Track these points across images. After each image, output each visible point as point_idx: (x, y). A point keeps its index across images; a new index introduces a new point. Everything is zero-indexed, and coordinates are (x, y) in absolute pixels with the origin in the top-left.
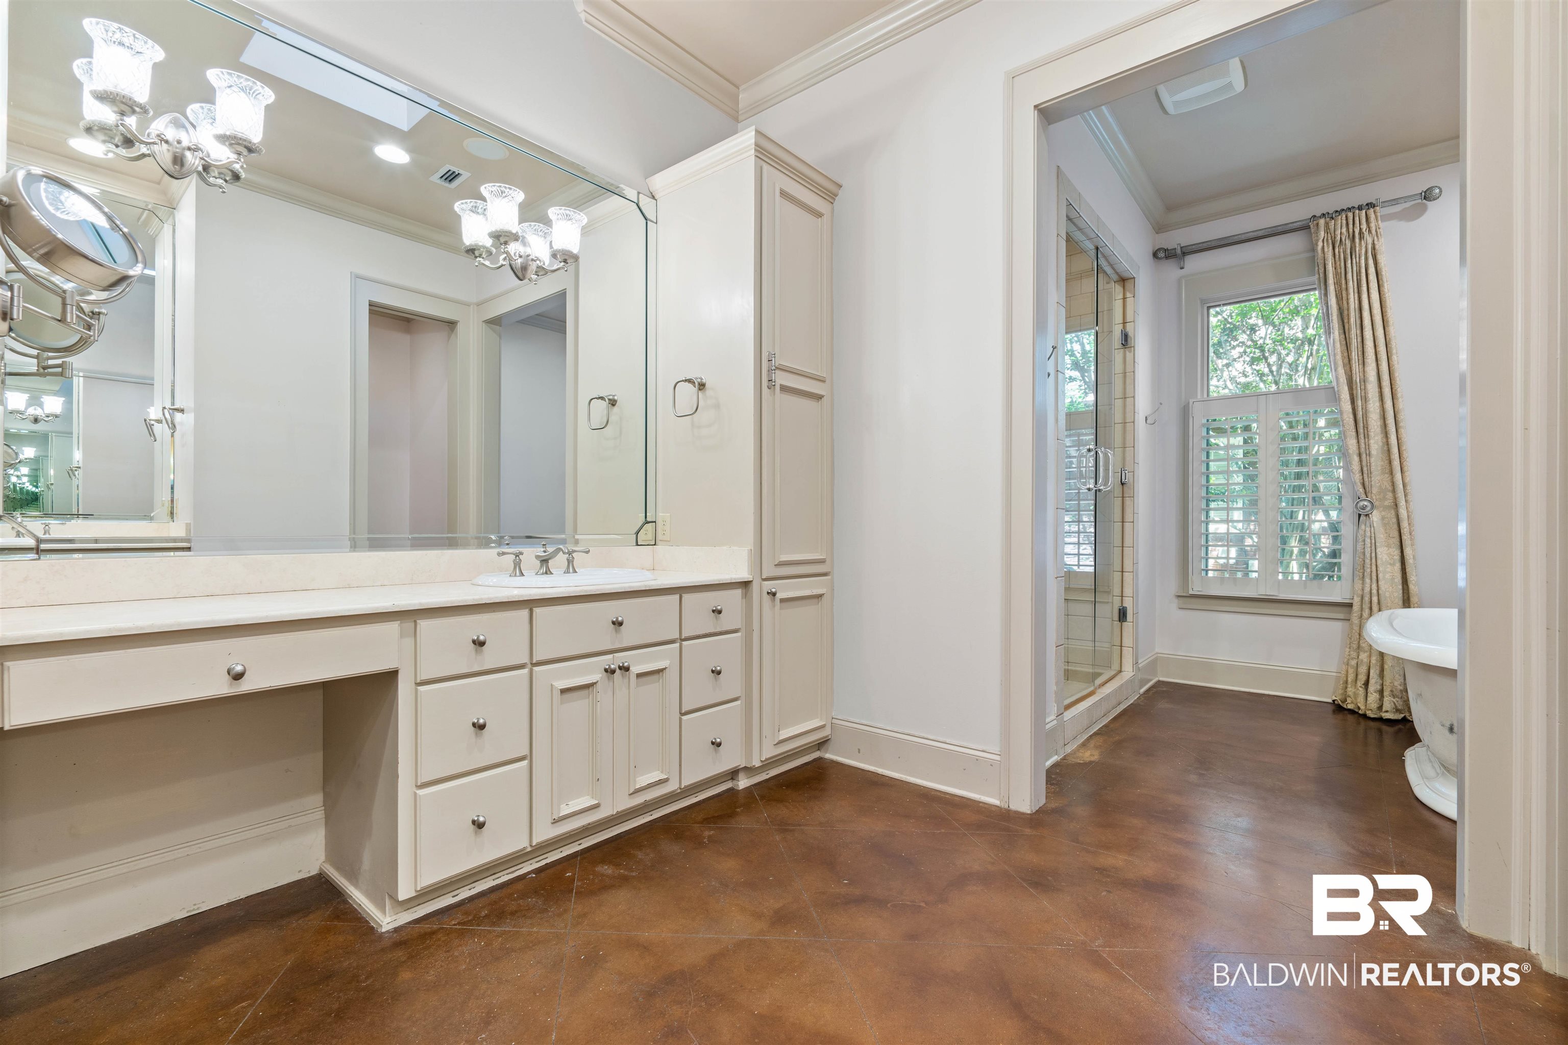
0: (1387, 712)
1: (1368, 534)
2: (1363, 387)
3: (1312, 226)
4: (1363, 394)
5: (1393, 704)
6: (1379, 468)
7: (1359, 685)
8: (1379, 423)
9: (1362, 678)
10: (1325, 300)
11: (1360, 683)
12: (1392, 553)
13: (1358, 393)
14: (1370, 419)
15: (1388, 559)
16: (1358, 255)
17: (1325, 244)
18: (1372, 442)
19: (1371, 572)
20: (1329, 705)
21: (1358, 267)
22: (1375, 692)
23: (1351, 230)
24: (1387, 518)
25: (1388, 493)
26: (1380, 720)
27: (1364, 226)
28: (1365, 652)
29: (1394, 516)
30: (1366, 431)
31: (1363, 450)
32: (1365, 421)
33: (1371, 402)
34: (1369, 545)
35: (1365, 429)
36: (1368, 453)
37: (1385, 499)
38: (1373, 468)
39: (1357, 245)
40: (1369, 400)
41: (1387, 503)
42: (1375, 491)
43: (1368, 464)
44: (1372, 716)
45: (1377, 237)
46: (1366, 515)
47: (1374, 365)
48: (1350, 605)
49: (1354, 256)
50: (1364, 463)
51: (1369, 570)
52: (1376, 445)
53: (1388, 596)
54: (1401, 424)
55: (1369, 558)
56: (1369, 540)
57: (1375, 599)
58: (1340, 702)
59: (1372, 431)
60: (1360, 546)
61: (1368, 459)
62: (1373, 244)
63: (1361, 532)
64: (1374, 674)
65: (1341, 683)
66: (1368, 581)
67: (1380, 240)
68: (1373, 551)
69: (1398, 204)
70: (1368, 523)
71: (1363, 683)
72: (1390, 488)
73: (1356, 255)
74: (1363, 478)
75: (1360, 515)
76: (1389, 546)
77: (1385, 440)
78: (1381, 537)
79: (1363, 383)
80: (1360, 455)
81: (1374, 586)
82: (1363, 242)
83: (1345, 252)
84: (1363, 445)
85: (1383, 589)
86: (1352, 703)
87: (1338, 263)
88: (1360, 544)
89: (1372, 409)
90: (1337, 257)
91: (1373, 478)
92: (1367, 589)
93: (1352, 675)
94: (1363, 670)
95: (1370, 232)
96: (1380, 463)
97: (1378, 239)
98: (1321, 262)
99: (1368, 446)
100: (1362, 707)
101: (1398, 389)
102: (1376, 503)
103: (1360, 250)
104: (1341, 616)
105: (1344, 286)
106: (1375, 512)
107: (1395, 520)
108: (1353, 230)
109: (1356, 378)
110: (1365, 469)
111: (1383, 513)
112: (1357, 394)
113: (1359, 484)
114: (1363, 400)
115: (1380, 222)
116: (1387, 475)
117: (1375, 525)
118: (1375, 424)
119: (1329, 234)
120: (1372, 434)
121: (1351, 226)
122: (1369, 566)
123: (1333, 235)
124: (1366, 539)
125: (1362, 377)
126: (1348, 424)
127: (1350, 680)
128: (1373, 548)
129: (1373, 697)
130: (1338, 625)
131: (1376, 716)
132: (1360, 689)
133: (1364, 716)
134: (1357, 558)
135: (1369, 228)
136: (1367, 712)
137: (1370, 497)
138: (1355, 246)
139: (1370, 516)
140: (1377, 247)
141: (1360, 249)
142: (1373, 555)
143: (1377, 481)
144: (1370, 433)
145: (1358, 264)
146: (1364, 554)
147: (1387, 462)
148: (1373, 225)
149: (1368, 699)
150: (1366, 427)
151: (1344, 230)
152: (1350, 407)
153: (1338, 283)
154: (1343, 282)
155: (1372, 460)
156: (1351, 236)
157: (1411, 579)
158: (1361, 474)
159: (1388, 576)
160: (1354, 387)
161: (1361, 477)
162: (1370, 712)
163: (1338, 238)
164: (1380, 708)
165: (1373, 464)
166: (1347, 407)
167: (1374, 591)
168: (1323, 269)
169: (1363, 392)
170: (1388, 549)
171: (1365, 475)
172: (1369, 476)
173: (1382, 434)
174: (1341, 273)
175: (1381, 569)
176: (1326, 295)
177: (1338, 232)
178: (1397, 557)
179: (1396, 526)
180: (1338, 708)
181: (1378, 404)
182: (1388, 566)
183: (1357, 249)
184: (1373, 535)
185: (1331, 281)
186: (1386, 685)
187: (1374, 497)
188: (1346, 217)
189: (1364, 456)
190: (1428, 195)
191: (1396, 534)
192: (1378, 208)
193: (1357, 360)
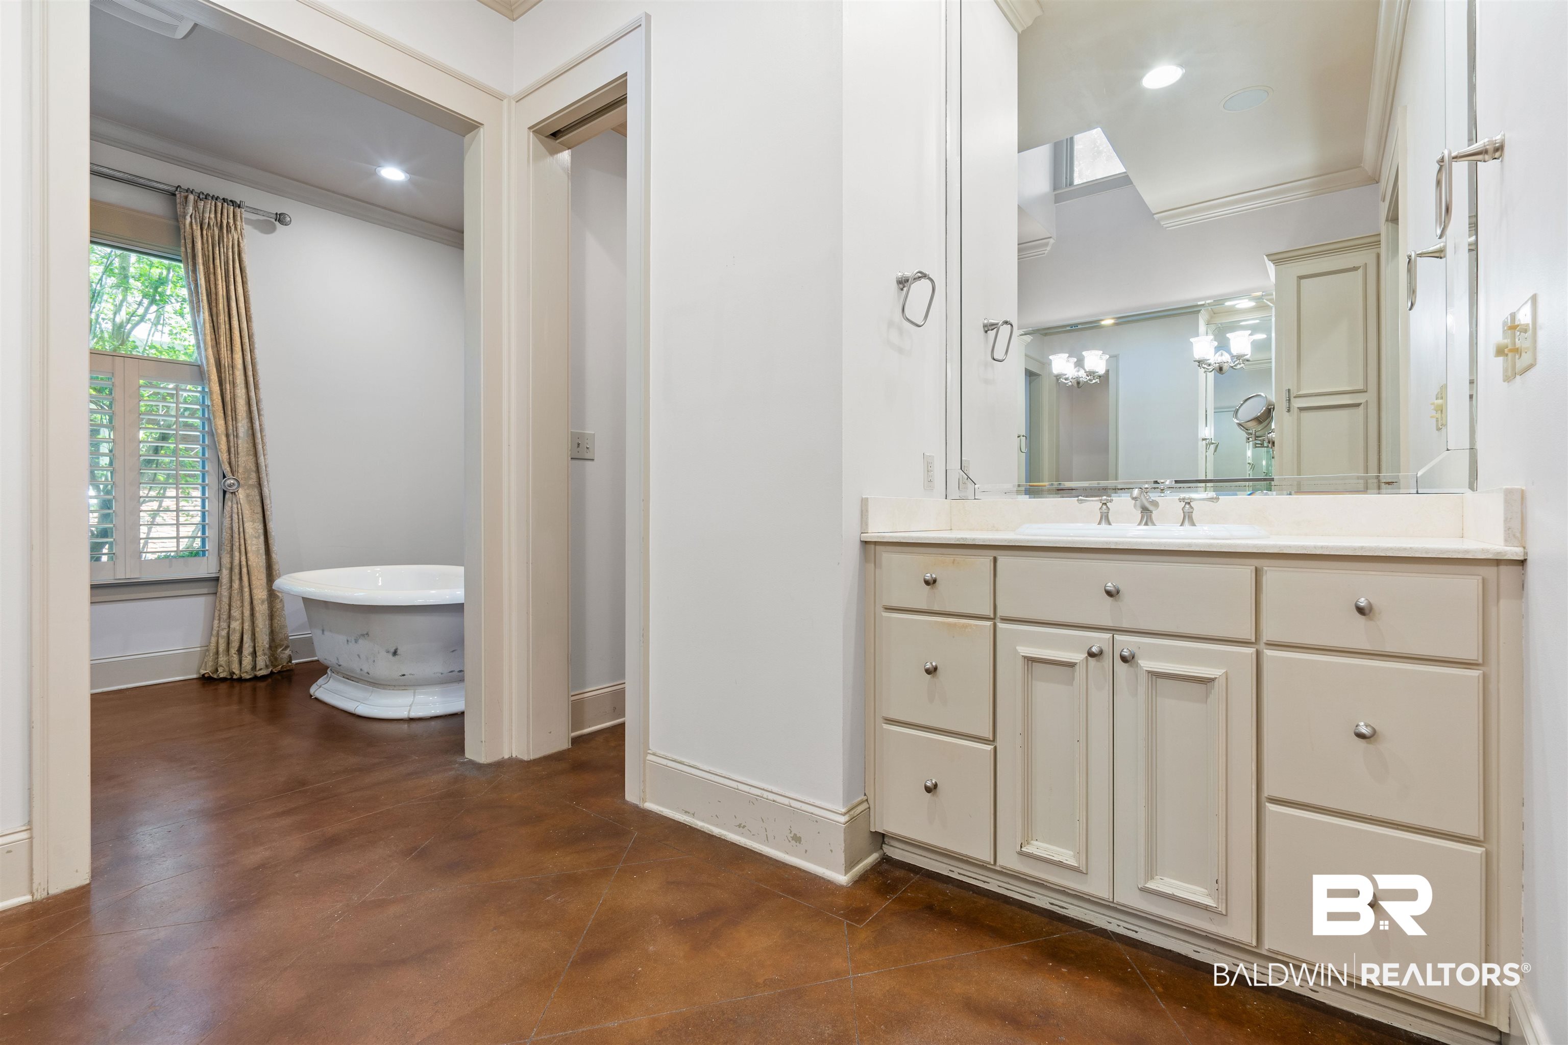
0: (261, 669)
1: (235, 510)
2: (231, 372)
3: (178, 196)
4: (231, 379)
5: (264, 662)
6: (245, 450)
7: (234, 652)
8: (245, 409)
9: (235, 645)
10: (192, 277)
11: (233, 651)
12: (257, 528)
13: (227, 376)
14: (238, 404)
15: (254, 533)
16: (225, 246)
17: (193, 221)
18: (240, 425)
19: (240, 545)
20: (195, 681)
21: (225, 257)
22: (249, 655)
23: (219, 219)
24: (252, 495)
25: (252, 473)
26: (256, 678)
27: (231, 221)
28: (236, 620)
29: (257, 494)
30: (234, 414)
31: (231, 431)
32: (233, 404)
33: (239, 388)
34: (237, 521)
35: (233, 412)
36: (235, 434)
37: (249, 478)
38: (240, 449)
39: (225, 236)
40: (237, 386)
41: (251, 482)
42: (241, 470)
43: (236, 445)
44: (248, 677)
45: (242, 236)
46: (232, 493)
47: (240, 353)
48: (217, 580)
49: (221, 245)
50: (232, 444)
51: (237, 544)
52: (243, 429)
53: (255, 566)
54: (262, 413)
55: (237, 533)
56: (236, 516)
57: (244, 570)
58: (210, 674)
59: (239, 415)
60: (227, 522)
61: (236, 440)
62: (238, 241)
63: (227, 508)
64: (247, 638)
65: (211, 655)
66: (237, 554)
67: (244, 240)
68: (241, 526)
69: (257, 214)
70: (234, 500)
71: (237, 649)
72: (254, 469)
73: (223, 246)
74: (230, 458)
75: (225, 492)
76: (253, 521)
77: (249, 425)
78: (247, 513)
79: (231, 369)
80: (227, 436)
81: (243, 558)
82: (230, 235)
83: (213, 238)
84: (231, 427)
85: (252, 560)
86: (224, 671)
87: (206, 246)
88: (227, 519)
89: (239, 395)
90: (205, 239)
91: (239, 459)
92: (236, 562)
93: (223, 645)
94: (235, 638)
95: (236, 228)
96: (246, 445)
97: (242, 239)
98: (189, 238)
99: (236, 429)
100: (237, 671)
101: (260, 381)
102: (242, 482)
103: (228, 242)
104: (205, 591)
105: (212, 270)
106: (240, 490)
107: (258, 498)
108: (221, 220)
109: (225, 362)
110: (232, 449)
111: (248, 491)
112: (225, 378)
113: (227, 463)
114: (232, 385)
115: (244, 223)
116: (251, 457)
117: (242, 502)
118: (242, 409)
119: (197, 212)
120: (239, 418)
121: (219, 215)
122: (237, 540)
123: (201, 215)
124: (233, 515)
125: (230, 363)
126: (217, 405)
127: (221, 650)
128: (241, 523)
129: (247, 661)
130: (202, 600)
131: (250, 677)
132: (234, 655)
133: (240, 680)
134: (224, 534)
135: (235, 225)
136: (243, 675)
137: (236, 476)
138: (223, 236)
139: (237, 493)
140: (242, 245)
141: (228, 240)
142: (241, 529)
143: (243, 462)
144: (238, 417)
145: (225, 255)
146: (232, 529)
147: (251, 445)
148: (238, 223)
149: (243, 663)
150: (234, 410)
151: (213, 216)
152: (218, 388)
153: (206, 265)
154: (211, 266)
155: (240, 442)
156: (219, 224)
157: (274, 549)
158: (228, 454)
159: (254, 548)
160: (223, 371)
161: (228, 457)
162: (245, 674)
163: (207, 221)
164: (254, 668)
165: (240, 445)
166: (216, 388)
167: (244, 563)
168: (191, 245)
169: (231, 377)
170: (253, 524)
171: (232, 455)
172: (236, 456)
173: (247, 418)
174: (208, 256)
175: (249, 542)
176: (194, 271)
177: (207, 215)
178: (261, 531)
179: (259, 503)
180: (206, 680)
181: (244, 391)
182: (254, 539)
183: (225, 240)
184: (240, 511)
185: (200, 260)
186: (258, 646)
187: (240, 476)
188: (215, 204)
189: (231, 437)
190: (280, 218)
191: (259, 510)
192: (243, 210)
193: (225, 345)
